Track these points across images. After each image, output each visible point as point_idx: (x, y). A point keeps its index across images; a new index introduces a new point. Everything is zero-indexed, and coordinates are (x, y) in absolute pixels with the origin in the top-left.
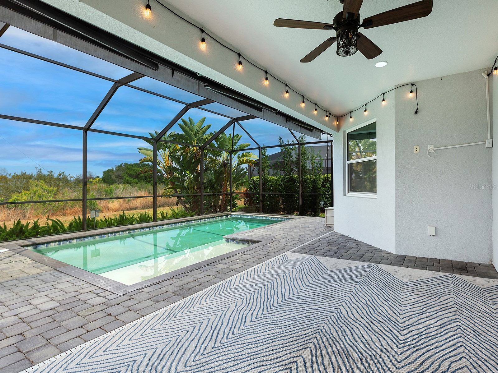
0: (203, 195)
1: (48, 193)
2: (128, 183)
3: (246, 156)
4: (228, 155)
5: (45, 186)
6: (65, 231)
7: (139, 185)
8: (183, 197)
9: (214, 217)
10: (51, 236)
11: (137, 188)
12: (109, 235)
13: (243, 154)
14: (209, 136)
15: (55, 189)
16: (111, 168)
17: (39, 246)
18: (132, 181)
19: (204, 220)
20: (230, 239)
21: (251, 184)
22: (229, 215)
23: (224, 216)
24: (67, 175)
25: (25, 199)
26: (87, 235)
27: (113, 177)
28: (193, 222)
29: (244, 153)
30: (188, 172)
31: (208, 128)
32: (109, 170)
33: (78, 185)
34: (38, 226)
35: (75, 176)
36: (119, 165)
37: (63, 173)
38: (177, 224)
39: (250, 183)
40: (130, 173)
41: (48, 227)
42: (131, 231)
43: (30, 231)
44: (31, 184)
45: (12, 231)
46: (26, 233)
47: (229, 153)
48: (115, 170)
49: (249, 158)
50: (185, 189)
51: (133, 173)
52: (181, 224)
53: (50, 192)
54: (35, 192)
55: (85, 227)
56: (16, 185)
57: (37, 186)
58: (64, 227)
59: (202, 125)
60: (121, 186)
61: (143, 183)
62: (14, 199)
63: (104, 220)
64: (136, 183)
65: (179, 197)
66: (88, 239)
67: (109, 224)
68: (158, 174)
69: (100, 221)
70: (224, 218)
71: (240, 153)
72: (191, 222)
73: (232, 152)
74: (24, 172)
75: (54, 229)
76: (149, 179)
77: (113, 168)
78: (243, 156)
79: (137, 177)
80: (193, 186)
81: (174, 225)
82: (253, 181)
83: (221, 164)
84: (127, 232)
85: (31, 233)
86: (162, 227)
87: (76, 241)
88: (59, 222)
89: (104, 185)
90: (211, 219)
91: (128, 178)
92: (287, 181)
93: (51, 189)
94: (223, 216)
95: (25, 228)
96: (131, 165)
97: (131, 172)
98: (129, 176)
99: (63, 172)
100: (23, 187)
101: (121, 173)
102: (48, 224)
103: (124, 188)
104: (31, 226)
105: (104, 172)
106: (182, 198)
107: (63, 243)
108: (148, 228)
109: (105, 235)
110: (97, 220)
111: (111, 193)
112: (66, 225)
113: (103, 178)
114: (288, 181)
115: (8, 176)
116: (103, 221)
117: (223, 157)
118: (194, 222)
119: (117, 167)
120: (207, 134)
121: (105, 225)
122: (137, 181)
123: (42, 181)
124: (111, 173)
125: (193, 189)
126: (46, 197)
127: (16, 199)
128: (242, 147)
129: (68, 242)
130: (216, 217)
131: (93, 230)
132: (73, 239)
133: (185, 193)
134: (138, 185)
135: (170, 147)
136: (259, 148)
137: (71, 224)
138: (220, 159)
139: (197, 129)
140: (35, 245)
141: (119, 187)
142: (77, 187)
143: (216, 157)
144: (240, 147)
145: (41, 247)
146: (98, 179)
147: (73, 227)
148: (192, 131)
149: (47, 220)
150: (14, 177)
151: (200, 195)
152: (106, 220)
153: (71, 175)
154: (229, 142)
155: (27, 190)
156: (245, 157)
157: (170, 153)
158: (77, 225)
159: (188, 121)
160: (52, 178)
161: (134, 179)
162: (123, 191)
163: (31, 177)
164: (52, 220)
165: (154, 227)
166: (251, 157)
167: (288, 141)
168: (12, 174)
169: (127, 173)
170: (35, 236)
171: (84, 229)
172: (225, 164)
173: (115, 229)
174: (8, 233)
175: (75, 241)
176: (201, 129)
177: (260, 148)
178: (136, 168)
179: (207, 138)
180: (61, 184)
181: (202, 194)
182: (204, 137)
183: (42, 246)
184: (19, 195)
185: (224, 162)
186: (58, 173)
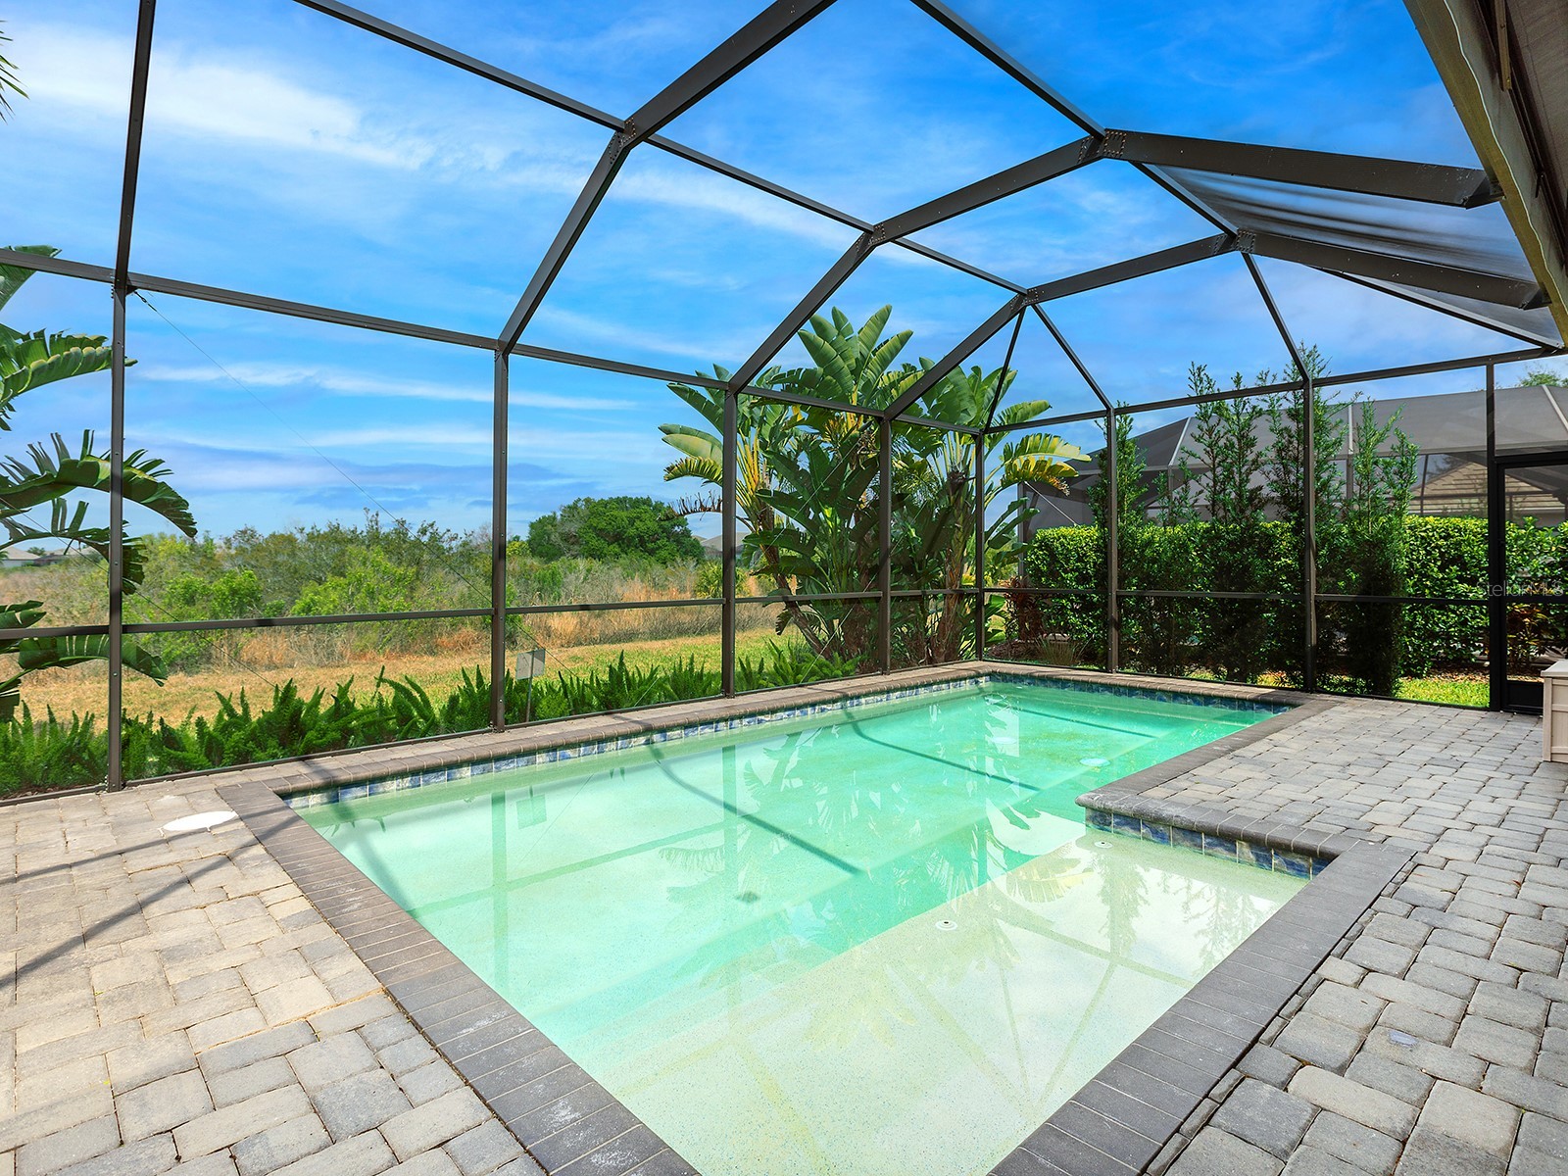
0: (889, 598)
1: (392, 586)
2: (594, 554)
3: (1035, 449)
4: (969, 446)
5: (383, 563)
6: (432, 730)
7: (624, 560)
8: (807, 603)
9: (935, 683)
10: (387, 747)
11: (619, 570)
12: (582, 749)
13: (1024, 442)
14: (903, 378)
15: (412, 571)
16: (551, 514)
17: (346, 793)
18: (605, 551)
19: (898, 693)
20: (1117, 815)
21: (1037, 559)
22: (981, 676)
23: (965, 679)
24: (441, 531)
25: (334, 600)
26: (507, 749)
27: (555, 538)
28: (863, 700)
29: (1028, 437)
30: (828, 512)
31: (899, 345)
32: (544, 517)
33: (468, 562)
34: (350, 706)
35: (461, 535)
36: (571, 503)
37: (432, 525)
38: (809, 709)
39: (1035, 554)
40: (600, 526)
41: (382, 709)
42: (656, 737)
43: (323, 724)
44: (350, 556)
45: (268, 723)
46: (310, 735)
47: (974, 437)
48: (559, 517)
49: (1044, 457)
50: (817, 573)
51: (609, 527)
52: (823, 710)
53: (399, 581)
54: (360, 581)
55: (501, 714)
56: (315, 561)
57: (364, 564)
58: (431, 711)
59: (878, 335)
60: (582, 564)
61: (634, 555)
62: (308, 600)
63: (560, 689)
64: (617, 556)
65: (791, 604)
66: (512, 765)
67: (577, 703)
68: (676, 528)
69: (545, 690)
70: (967, 686)
71: (1013, 438)
72: (855, 702)
73: (982, 435)
74: (335, 523)
75: (400, 717)
76: (650, 546)
77: (555, 513)
78: (1022, 449)
79: (618, 538)
80: (845, 562)
81: (797, 712)
82: (1046, 545)
83: (943, 481)
84: (642, 740)
85: (324, 734)
86: (760, 722)
87: (469, 773)
88: (416, 694)
89: (535, 562)
90: (921, 690)
91: (594, 542)
92: (1230, 543)
93: (401, 570)
94: (961, 680)
95: (307, 712)
96: (604, 504)
97: (603, 525)
98: (598, 535)
99: (431, 522)
100: (333, 566)
101: (573, 528)
102: (381, 700)
103: (589, 571)
104: (326, 705)
105: (532, 525)
106: (804, 608)
107: (427, 783)
108: (712, 723)
109: (569, 752)
110: (535, 688)
111: (554, 584)
112: (438, 706)
113: (529, 542)
114: (1233, 546)
115: (298, 536)
116: (554, 691)
117: (949, 455)
118: (867, 703)
119: (564, 511)
120: (895, 368)
121: (563, 706)
122: (617, 550)
123: (377, 548)
124: (550, 526)
125: (844, 573)
126: (386, 597)
127: (312, 600)
128: (1019, 414)
129: (442, 778)
130: (941, 682)
131: (526, 726)
132: (461, 767)
133: (815, 590)
134: (621, 561)
135: (762, 422)
136: (1107, 413)
137: (453, 700)
138: (940, 466)
139: (863, 352)
140: (333, 788)
141: (575, 568)
142: (465, 565)
143: (924, 455)
144: (1012, 414)
145: (353, 798)
146: (517, 544)
147: (462, 712)
148: (845, 359)
149: (378, 686)
150: (311, 537)
151: (877, 599)
152: (564, 685)
153: (453, 532)
154: (972, 397)
155: (343, 575)
156: (1030, 452)
157: (763, 446)
158: (473, 706)
159: (829, 321)
160: (405, 542)
161: (609, 545)
162: (585, 579)
163: (354, 538)
164: (392, 683)
165: (732, 719)
166: (1053, 451)
167: (1238, 380)
168: (308, 530)
169: (590, 527)
170: (339, 745)
171: (495, 724)
172: (956, 482)
173: (600, 724)
174: (253, 731)
175: (466, 771)
176: (876, 350)
177: (1112, 414)
178: (615, 513)
179: (893, 385)
180: (426, 557)
181: (885, 594)
182: (884, 381)
183: (357, 791)
184: (320, 588)
185: (953, 475)
186: (420, 527)
